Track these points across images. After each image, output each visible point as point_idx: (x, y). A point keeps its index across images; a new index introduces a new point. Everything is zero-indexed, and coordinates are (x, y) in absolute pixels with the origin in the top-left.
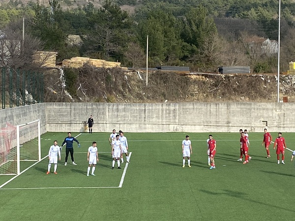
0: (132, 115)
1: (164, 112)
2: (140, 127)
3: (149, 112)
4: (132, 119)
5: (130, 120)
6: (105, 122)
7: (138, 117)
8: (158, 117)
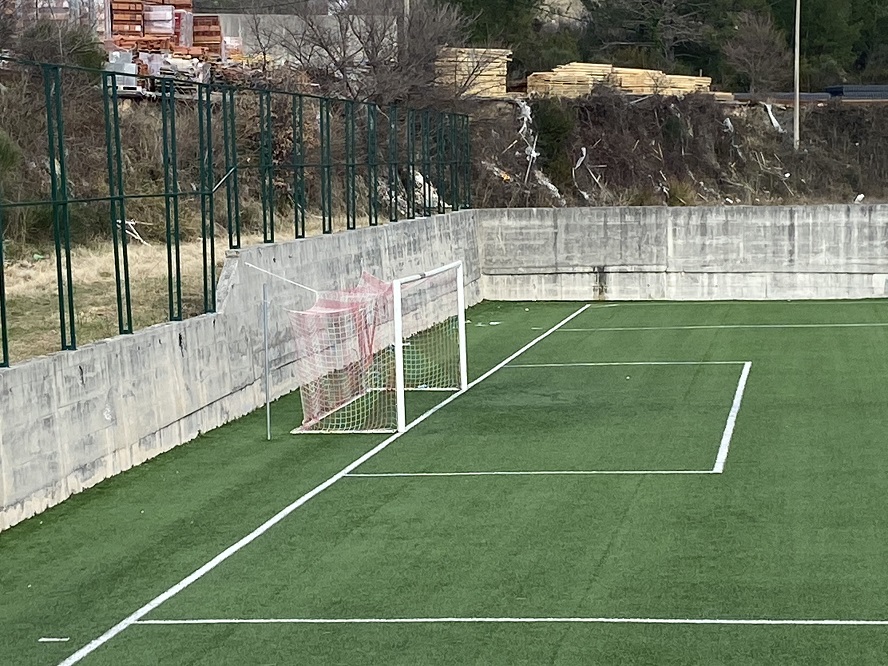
0: (751, 244)
1: (855, 233)
2: (776, 284)
3: (805, 235)
4: (749, 256)
5: (745, 261)
6: (663, 268)
7: (769, 250)
8: (834, 251)
